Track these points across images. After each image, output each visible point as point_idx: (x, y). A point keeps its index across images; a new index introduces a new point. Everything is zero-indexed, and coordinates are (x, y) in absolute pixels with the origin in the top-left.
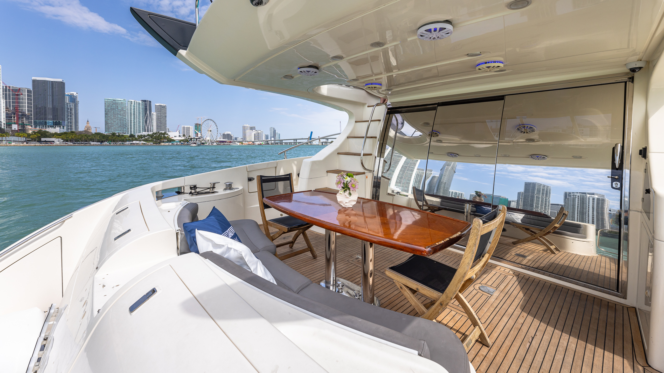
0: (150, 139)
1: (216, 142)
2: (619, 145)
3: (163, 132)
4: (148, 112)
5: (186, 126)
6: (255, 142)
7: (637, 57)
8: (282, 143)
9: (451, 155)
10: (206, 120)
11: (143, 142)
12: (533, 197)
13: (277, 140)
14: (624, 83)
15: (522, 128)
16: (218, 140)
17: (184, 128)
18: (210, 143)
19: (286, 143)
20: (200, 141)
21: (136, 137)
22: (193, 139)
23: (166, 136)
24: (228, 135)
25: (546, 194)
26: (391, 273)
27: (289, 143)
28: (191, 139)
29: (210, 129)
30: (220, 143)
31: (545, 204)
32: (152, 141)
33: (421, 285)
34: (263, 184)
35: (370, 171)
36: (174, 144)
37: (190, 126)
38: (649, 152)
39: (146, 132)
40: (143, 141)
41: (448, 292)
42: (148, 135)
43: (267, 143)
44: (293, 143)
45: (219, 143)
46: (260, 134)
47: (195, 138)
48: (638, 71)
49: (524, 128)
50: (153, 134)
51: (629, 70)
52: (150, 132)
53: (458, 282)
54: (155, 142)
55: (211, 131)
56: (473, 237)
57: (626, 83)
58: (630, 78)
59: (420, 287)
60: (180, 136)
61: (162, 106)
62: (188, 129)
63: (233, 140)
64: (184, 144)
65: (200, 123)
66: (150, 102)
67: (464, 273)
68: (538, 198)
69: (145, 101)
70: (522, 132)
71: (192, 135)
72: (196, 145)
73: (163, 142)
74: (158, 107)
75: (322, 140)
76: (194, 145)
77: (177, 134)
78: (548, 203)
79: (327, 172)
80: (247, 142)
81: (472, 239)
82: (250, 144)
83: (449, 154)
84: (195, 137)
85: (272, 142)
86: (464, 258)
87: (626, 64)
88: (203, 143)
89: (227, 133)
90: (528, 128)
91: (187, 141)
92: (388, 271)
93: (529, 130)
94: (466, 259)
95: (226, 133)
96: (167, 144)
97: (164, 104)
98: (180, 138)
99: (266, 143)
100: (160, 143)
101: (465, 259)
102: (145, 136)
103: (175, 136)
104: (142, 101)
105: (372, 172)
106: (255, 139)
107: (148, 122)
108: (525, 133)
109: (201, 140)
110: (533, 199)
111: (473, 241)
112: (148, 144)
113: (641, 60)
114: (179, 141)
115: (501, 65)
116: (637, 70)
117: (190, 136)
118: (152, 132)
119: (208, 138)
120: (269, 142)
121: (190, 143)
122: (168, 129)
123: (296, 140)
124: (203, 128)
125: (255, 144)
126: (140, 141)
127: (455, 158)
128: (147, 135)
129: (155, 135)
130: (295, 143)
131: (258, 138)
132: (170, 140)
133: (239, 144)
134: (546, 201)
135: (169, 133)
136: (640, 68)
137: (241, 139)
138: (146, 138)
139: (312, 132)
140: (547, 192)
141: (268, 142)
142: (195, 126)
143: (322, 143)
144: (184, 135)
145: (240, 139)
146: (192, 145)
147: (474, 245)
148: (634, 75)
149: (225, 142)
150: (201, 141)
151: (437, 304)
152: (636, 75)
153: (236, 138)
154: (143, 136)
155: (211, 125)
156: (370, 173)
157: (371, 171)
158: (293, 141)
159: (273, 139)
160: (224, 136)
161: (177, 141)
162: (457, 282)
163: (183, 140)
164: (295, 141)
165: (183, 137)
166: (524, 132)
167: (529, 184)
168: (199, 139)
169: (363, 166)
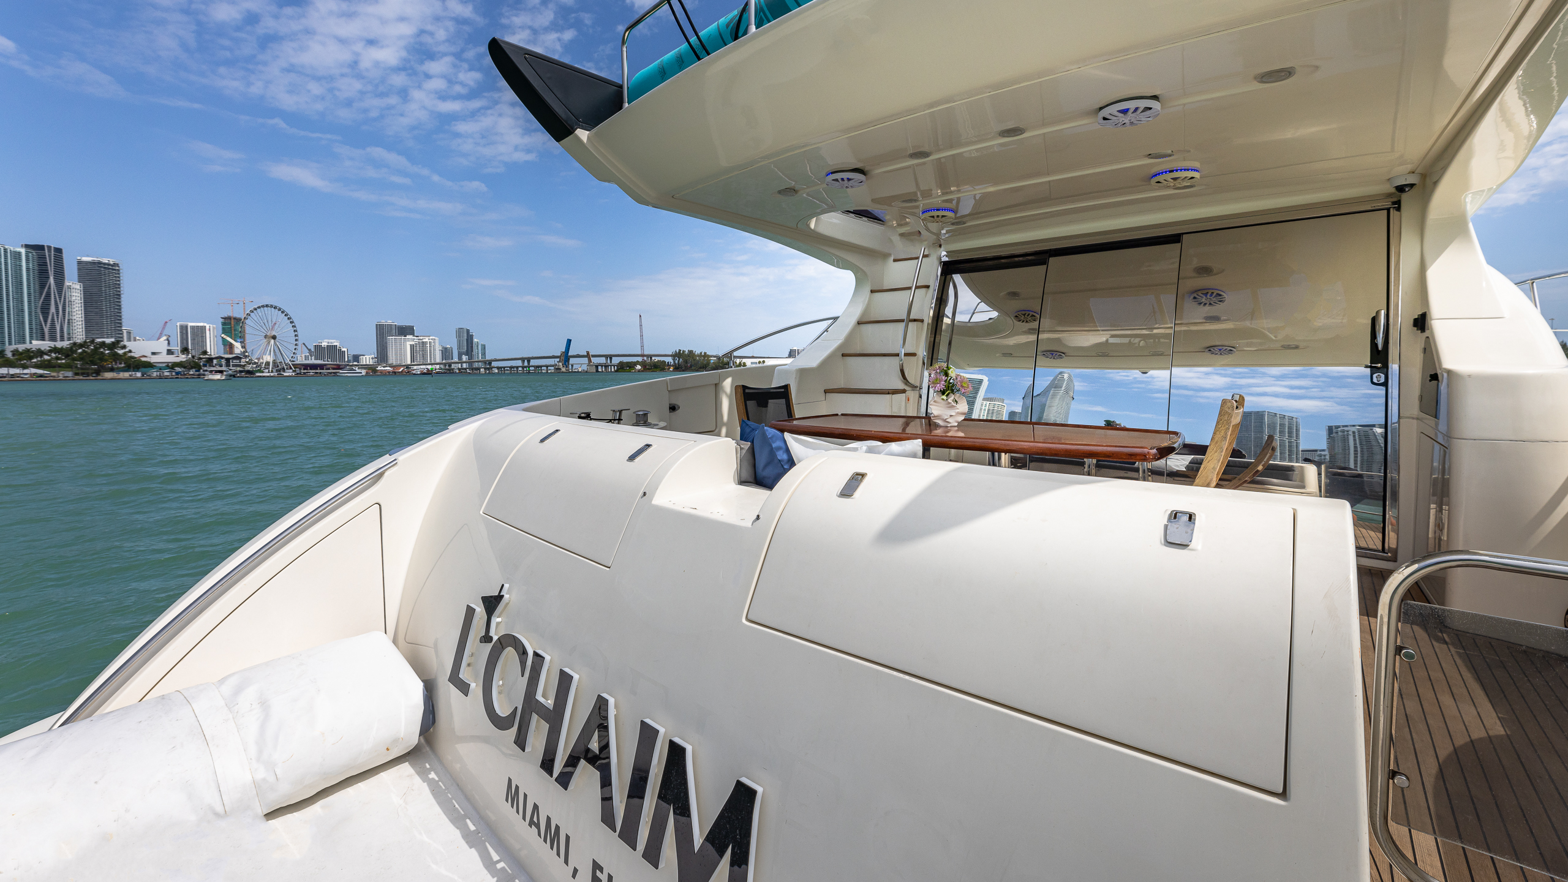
0: (63, 361)
1: (291, 368)
2: (1383, 311)
3: (108, 341)
4: (52, 280)
5: (190, 324)
6: (415, 367)
7: (1409, 167)
8: (491, 368)
9: (1052, 354)
10: (259, 307)
11: (34, 371)
13: (476, 360)
14: (1386, 211)
15: (1202, 295)
16: (301, 359)
17: (184, 329)
18: (274, 371)
19: (501, 368)
20: (240, 366)
21: (9, 355)
22: (215, 361)
23: (121, 352)
24: (332, 349)
27: (511, 367)
28: (210, 360)
29: (274, 333)
30: (305, 371)
32: (67, 367)
35: (914, 387)
36: (149, 376)
37: (205, 324)
38: (1431, 319)
39: (44, 340)
40: (37, 366)
42: (55, 350)
43: (448, 370)
44: (520, 369)
45: (300, 369)
46: (428, 345)
47: (222, 358)
48: (1409, 190)
49: (1206, 296)
50: (71, 348)
51: (1394, 189)
52: (62, 339)
54: (82, 369)
55: (274, 337)
57: (1388, 210)
58: (1394, 203)
60: (170, 352)
61: (105, 264)
62: (200, 332)
63: (349, 361)
64: (185, 375)
65: (237, 316)
66: (59, 251)
69: (40, 248)
70: (1201, 303)
71: (213, 346)
72: (224, 378)
73: (112, 370)
74: (90, 266)
75: (595, 360)
76: (218, 377)
77: (161, 345)
79: (826, 392)
80: (389, 367)
82: (399, 372)
83: (1048, 353)
84: (223, 356)
85: (465, 366)
87: (1389, 179)
88: (249, 372)
89: (328, 343)
90: (1213, 296)
91: (197, 367)
93: (1214, 299)
95: (324, 344)
96: (126, 375)
97: (111, 260)
98: (172, 359)
99: (446, 369)
100: (98, 372)
102: (40, 353)
103: (154, 354)
104: (27, 246)
105: (918, 389)
106: (412, 359)
107: (53, 309)
108: (1207, 305)
109: (242, 364)
112: (54, 377)
113: (1413, 173)
114: (168, 366)
115: (1196, 175)
116: (1407, 189)
117: (205, 353)
118: (69, 339)
119: (268, 358)
120: (453, 366)
121: (206, 371)
122: (129, 333)
123: (529, 362)
124: (248, 330)
125: (414, 372)
126: (25, 367)
127: (1059, 360)
128: (50, 351)
129: (80, 351)
130: (526, 367)
131: (424, 356)
132: (136, 364)
133: (364, 372)
135: (130, 345)
136: (1412, 186)
137: (372, 358)
138: (46, 357)
139: (571, 340)
141: (450, 366)
142: (224, 324)
143: (597, 367)
144: (185, 350)
145: (368, 359)
146: (211, 377)
148: (1400, 197)
149: (322, 367)
150: (244, 366)
152: (1405, 197)
153: (356, 358)
154: (33, 352)
155: (274, 321)
156: (912, 392)
157: (916, 387)
158: (519, 363)
159: (465, 358)
160: (319, 350)
161: (161, 365)
163: (180, 364)
164: (526, 364)
165: (180, 355)
166: (1205, 304)
168: (236, 362)
169: (903, 376)
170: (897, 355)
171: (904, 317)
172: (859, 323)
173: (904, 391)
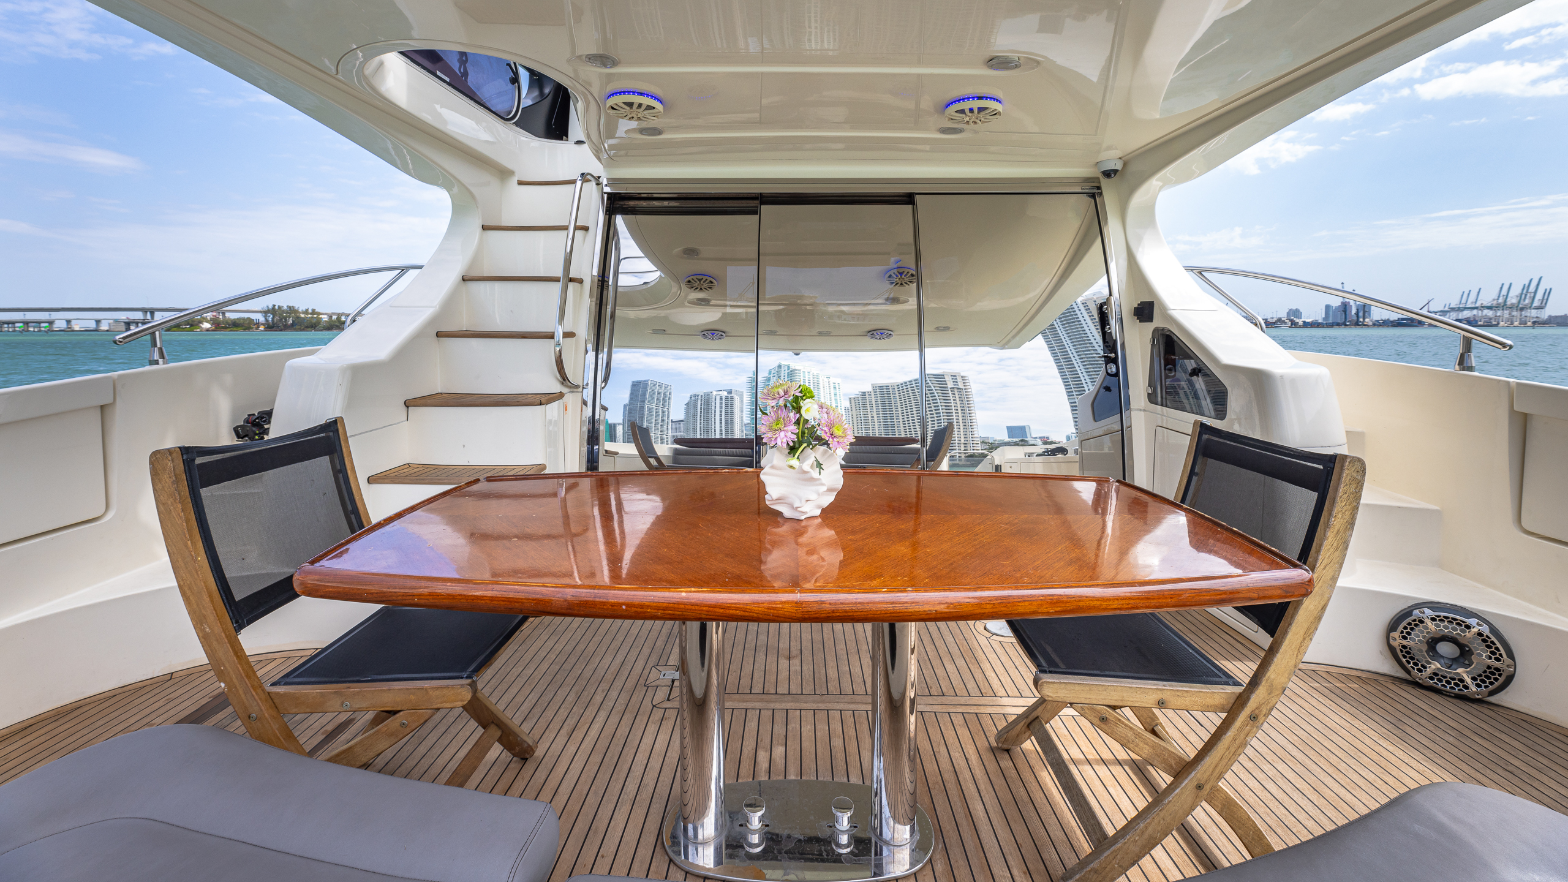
12: (642, 409)
25: (664, 401)
26: (1063, 686)
31: (663, 421)
33: (1170, 686)
34: (204, 492)
41: (1272, 677)
51: (1097, 173)
53: (1304, 639)
56: (1345, 505)
59: (1169, 693)
67: (1320, 608)
68: (650, 410)
78: (666, 419)
79: (407, 404)
81: (1344, 511)
86: (1322, 567)
87: (1098, 163)
92: (1054, 683)
94: (1327, 568)
101: (1324, 568)
110: (643, 414)
111: (1347, 516)
134: (663, 415)
140: (665, 396)
147: (1348, 527)
151: (1240, 723)
156: (571, 394)
157: (577, 387)
162: (1302, 639)
167: (638, 385)
169: (559, 372)
170: (551, 336)
171: (559, 272)
172: (465, 279)
173: (560, 396)
